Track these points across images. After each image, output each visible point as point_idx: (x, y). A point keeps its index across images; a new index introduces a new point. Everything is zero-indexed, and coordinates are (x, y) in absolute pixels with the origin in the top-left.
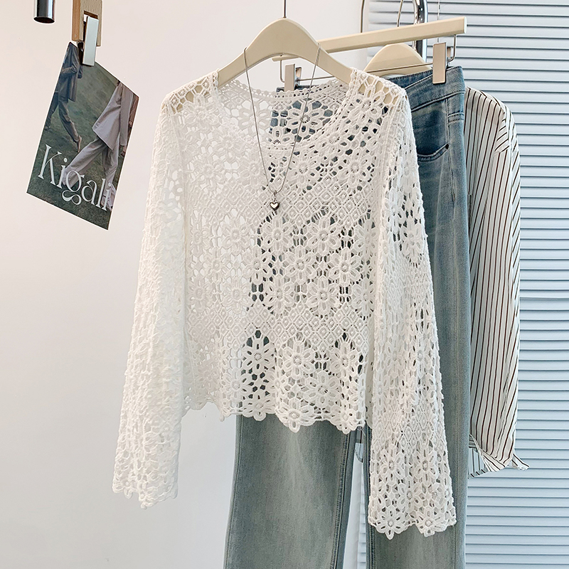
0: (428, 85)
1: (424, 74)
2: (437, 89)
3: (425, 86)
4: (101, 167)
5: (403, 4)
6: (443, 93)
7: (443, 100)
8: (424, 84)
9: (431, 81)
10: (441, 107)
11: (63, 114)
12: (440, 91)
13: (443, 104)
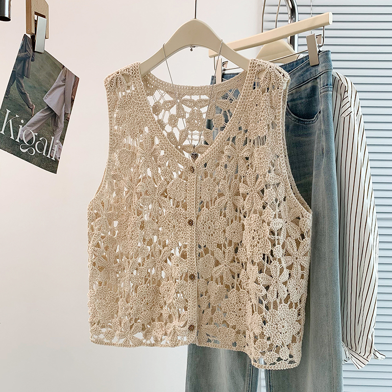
1: (304, 59)
2: (314, 69)
4: (50, 128)
6: (317, 72)
7: (318, 77)
10: (317, 83)
11: (19, 87)
13: (318, 80)
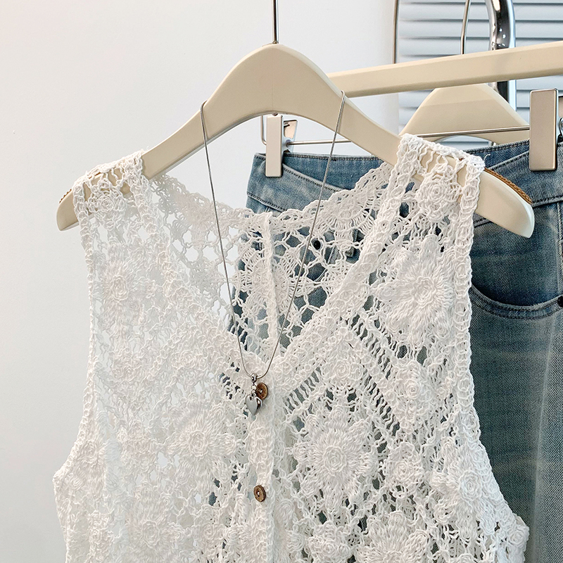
0: (522, 172)
1: (513, 150)
2: (538, 181)
3: (515, 174)
5: (472, 8)
6: (552, 190)
7: (550, 204)
8: (514, 169)
9: (526, 163)
10: (547, 218)
12: (544, 186)
13: (551, 212)
